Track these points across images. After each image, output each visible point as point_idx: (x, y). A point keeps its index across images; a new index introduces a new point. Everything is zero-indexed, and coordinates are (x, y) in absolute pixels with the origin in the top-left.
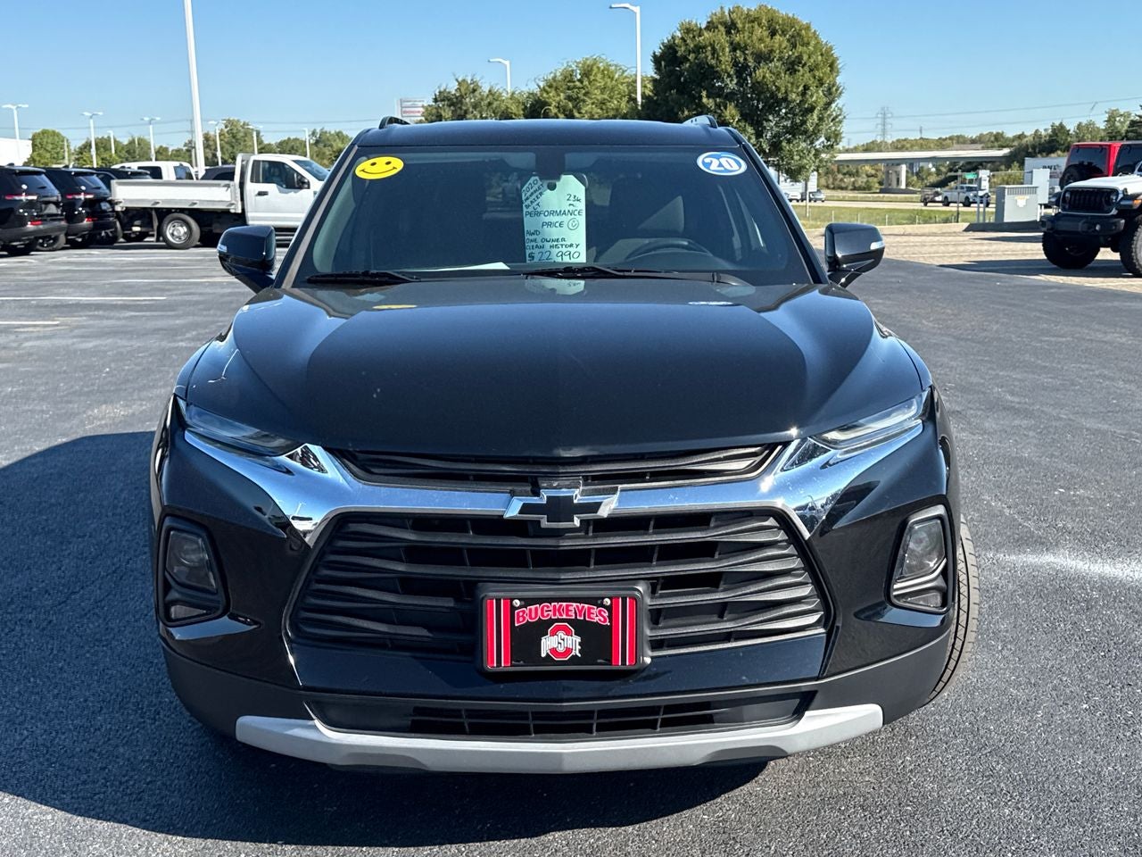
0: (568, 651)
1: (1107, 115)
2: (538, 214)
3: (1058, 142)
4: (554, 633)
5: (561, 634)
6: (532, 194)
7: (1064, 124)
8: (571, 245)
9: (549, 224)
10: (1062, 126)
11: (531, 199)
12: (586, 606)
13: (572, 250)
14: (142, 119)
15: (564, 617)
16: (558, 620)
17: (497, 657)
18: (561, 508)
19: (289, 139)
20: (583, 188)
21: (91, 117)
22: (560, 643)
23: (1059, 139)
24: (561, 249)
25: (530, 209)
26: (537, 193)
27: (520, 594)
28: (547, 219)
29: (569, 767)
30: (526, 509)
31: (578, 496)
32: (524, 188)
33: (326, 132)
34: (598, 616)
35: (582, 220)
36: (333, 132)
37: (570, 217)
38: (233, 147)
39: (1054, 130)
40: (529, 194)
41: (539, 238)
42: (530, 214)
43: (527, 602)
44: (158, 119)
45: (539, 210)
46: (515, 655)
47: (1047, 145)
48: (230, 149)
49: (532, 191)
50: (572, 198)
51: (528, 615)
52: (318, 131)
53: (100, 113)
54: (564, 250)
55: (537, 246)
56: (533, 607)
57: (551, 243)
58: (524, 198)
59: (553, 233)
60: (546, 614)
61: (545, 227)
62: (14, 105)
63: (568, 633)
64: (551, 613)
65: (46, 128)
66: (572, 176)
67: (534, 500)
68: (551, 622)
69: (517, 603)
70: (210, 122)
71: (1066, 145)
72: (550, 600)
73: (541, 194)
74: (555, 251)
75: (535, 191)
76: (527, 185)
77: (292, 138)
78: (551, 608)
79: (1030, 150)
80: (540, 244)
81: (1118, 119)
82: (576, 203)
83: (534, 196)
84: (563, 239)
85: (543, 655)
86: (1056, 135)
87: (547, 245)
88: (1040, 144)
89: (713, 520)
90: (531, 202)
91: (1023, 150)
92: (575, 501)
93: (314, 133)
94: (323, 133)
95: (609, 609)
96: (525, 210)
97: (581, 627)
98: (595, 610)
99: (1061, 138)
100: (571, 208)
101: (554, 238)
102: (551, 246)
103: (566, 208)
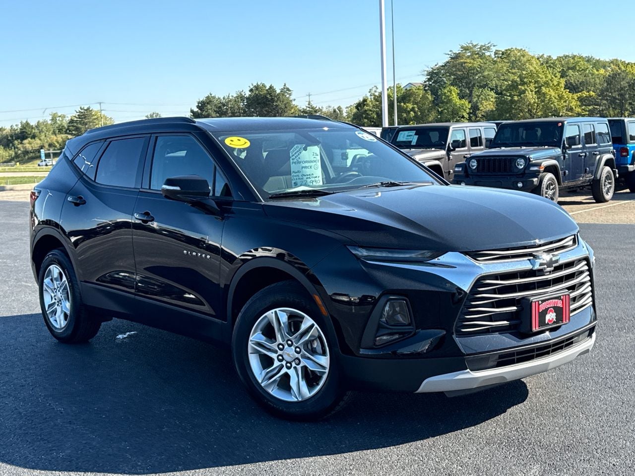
0: (553, 319)
1: (51, 116)
2: (299, 163)
3: (26, 133)
5: (551, 313)
6: (296, 153)
7: (29, 122)
8: (316, 177)
9: (306, 167)
10: (27, 124)
11: (296, 155)
12: (557, 300)
13: (317, 179)
15: (551, 306)
16: (549, 308)
20: (319, 150)
22: (550, 317)
23: (27, 131)
24: (312, 179)
25: (295, 160)
26: (299, 152)
28: (304, 165)
30: (540, 264)
32: (291, 150)
34: (560, 304)
37: (314, 163)
39: (22, 126)
40: (294, 153)
41: (300, 174)
42: (295, 163)
45: (299, 160)
47: (20, 135)
49: (295, 152)
50: (315, 154)
51: (543, 307)
54: (313, 179)
55: (299, 179)
56: (544, 303)
58: (291, 155)
60: (547, 306)
61: (303, 169)
66: (315, 146)
68: (548, 308)
71: (32, 134)
74: (309, 180)
75: (298, 151)
76: (293, 149)
78: (548, 303)
79: (10, 138)
80: (300, 177)
81: (58, 119)
82: (316, 157)
83: (297, 154)
84: (312, 174)
85: (546, 322)
86: (25, 128)
87: (305, 177)
88: (15, 134)
90: (296, 157)
91: (5, 138)
92: (553, 259)
95: (562, 300)
96: (291, 161)
97: (556, 309)
99: (28, 130)
100: (315, 159)
101: (308, 174)
102: (307, 178)
103: (313, 159)
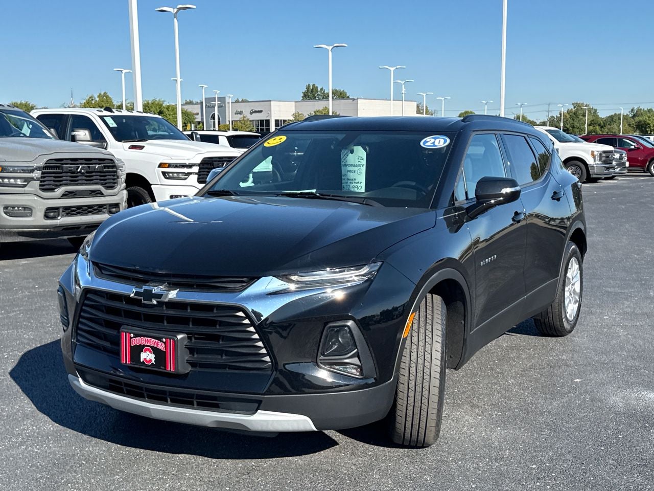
0: (150, 360)
2: (347, 166)
4: (145, 352)
5: (148, 352)
6: (344, 155)
8: (358, 183)
9: (350, 171)
12: (157, 341)
13: (359, 185)
14: (517, 104)
15: (149, 344)
16: (147, 346)
17: (126, 359)
18: (149, 295)
19: (615, 114)
20: (365, 153)
21: (486, 104)
22: (147, 356)
24: (353, 184)
25: (344, 163)
27: (133, 331)
28: (349, 169)
29: (155, 416)
30: (137, 294)
31: (156, 290)
33: (641, 109)
34: (161, 346)
35: (364, 169)
36: (646, 109)
37: (358, 168)
38: (573, 120)
41: (346, 178)
42: (344, 165)
43: (136, 336)
44: (526, 104)
45: (347, 163)
46: (132, 359)
48: (572, 121)
50: (360, 158)
51: (136, 341)
52: (635, 109)
53: (492, 101)
54: (355, 185)
55: (346, 182)
56: (138, 338)
57: (350, 181)
58: (341, 157)
59: (351, 176)
60: (142, 342)
61: (348, 172)
62: (442, 97)
63: (150, 353)
64: (144, 342)
65: (467, 110)
66: (360, 147)
67: (139, 290)
68: (145, 346)
69: (132, 335)
70: (559, 105)
72: (144, 336)
73: (347, 155)
74: (351, 185)
76: (343, 151)
77: (617, 113)
78: (144, 340)
82: (361, 161)
83: (345, 157)
84: (355, 179)
85: (142, 361)
87: (349, 182)
89: (215, 309)
90: (344, 159)
92: (153, 292)
93: (632, 110)
94: (639, 110)
95: (165, 343)
96: (342, 163)
97: (155, 350)
98: (160, 343)
100: (359, 163)
101: (352, 178)
102: (350, 183)
103: (357, 163)
